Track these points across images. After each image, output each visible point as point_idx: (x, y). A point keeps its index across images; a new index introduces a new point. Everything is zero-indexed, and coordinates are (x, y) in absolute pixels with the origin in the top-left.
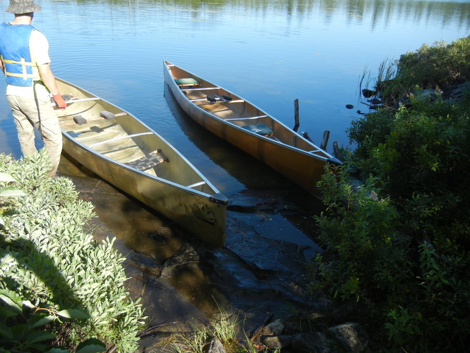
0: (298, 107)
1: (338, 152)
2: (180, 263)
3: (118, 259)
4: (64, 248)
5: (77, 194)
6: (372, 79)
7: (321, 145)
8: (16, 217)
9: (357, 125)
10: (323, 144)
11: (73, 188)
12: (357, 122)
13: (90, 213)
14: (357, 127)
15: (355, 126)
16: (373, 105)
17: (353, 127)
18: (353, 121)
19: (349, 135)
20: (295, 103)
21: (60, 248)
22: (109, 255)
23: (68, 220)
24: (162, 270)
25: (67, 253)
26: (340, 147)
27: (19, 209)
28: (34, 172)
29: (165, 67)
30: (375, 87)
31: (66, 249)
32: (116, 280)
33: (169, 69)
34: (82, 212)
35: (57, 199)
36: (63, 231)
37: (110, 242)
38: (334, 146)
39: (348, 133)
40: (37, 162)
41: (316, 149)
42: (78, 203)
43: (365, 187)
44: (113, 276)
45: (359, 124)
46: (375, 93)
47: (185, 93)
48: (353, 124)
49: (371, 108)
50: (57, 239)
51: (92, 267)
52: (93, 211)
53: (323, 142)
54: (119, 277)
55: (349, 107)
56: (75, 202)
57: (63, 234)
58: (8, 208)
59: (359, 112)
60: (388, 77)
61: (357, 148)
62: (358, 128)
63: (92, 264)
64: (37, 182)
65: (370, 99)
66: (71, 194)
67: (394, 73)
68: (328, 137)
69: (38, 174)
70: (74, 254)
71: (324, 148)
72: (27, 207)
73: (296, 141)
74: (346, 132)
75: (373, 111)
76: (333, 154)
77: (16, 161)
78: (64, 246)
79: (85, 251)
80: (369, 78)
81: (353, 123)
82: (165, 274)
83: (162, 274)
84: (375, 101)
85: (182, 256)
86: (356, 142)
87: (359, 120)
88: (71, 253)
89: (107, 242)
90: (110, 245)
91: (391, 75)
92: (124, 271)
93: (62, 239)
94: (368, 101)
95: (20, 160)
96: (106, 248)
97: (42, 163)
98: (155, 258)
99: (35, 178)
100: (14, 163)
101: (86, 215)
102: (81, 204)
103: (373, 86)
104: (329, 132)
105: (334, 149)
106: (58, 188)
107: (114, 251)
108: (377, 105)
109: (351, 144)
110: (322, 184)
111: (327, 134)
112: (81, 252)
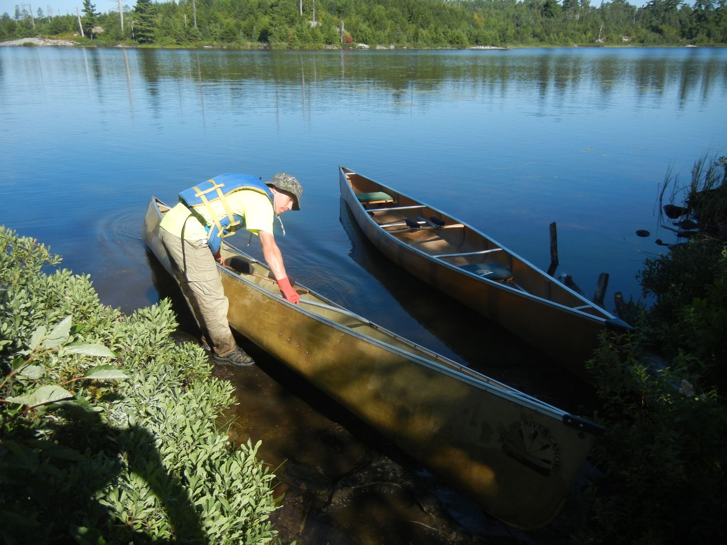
0: (556, 235)
1: (623, 308)
2: (362, 484)
3: (263, 476)
4: (184, 456)
5: (209, 368)
6: (681, 188)
7: (595, 296)
8: (118, 403)
9: (655, 265)
10: (598, 294)
11: (204, 359)
12: (656, 261)
13: (228, 398)
14: (654, 270)
15: (651, 267)
16: (683, 230)
17: (648, 269)
18: (647, 260)
19: (643, 282)
20: (551, 229)
21: (178, 455)
22: (250, 468)
23: (193, 409)
24: (332, 494)
25: (186, 464)
26: (626, 300)
27: (123, 391)
28: (150, 335)
29: (341, 176)
30: (686, 202)
31: (186, 458)
32: (258, 510)
33: (348, 179)
34: (216, 396)
35: (181, 375)
36: (184, 428)
37: (253, 449)
38: (616, 298)
39: (641, 279)
40: (155, 320)
41: (585, 304)
42: (211, 382)
43: (671, 370)
44: (253, 503)
45: (658, 264)
46: (686, 211)
47: (371, 214)
48: (647, 264)
49: (680, 235)
50: (175, 440)
51: (222, 488)
52: (232, 395)
53: (598, 292)
54: (263, 506)
55: (642, 234)
56: (207, 381)
57: (183, 433)
58: (108, 389)
59: (659, 242)
60: (708, 185)
61: (657, 303)
62: (656, 270)
63: (222, 483)
64: (153, 351)
65: (677, 220)
66: (202, 369)
67: (719, 178)
68: (606, 283)
69: (155, 339)
70: (198, 465)
71: (599, 301)
72: (135, 388)
73: (551, 290)
74: (637, 277)
75: (684, 240)
76: (614, 312)
77: (127, 317)
78: (183, 452)
79: (214, 462)
80: (676, 188)
81: (648, 262)
82: (338, 502)
83: (333, 500)
84: (685, 225)
85: (366, 473)
86: (653, 294)
87: (659, 258)
88: (192, 464)
89: (248, 448)
90: (253, 453)
91: (713, 182)
92: (272, 496)
93: (182, 441)
94: (675, 224)
95: (132, 317)
96: (246, 457)
97: (162, 322)
98: (323, 473)
99: (150, 344)
100: (124, 320)
101: (222, 401)
102: (215, 384)
103: (683, 199)
104: (607, 276)
105: (617, 304)
106: (183, 358)
107: (259, 461)
108: (690, 230)
109: (645, 297)
110: (596, 363)
111: (604, 279)
112: (208, 462)
